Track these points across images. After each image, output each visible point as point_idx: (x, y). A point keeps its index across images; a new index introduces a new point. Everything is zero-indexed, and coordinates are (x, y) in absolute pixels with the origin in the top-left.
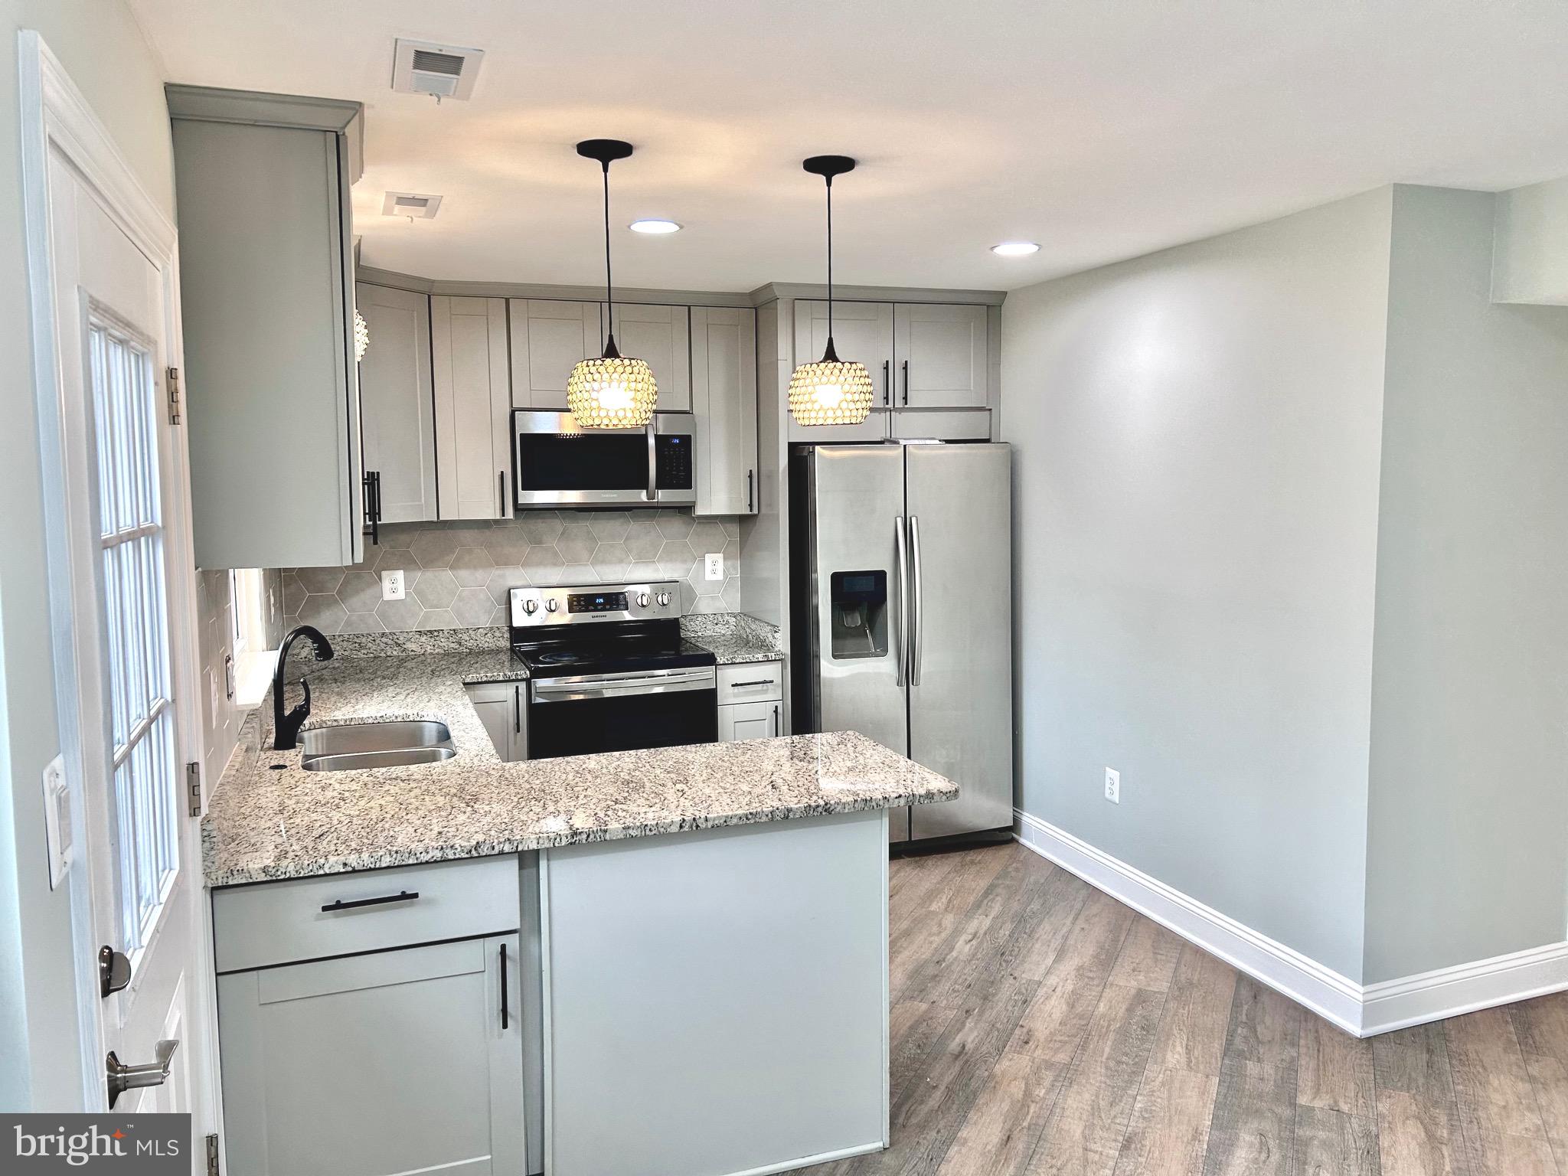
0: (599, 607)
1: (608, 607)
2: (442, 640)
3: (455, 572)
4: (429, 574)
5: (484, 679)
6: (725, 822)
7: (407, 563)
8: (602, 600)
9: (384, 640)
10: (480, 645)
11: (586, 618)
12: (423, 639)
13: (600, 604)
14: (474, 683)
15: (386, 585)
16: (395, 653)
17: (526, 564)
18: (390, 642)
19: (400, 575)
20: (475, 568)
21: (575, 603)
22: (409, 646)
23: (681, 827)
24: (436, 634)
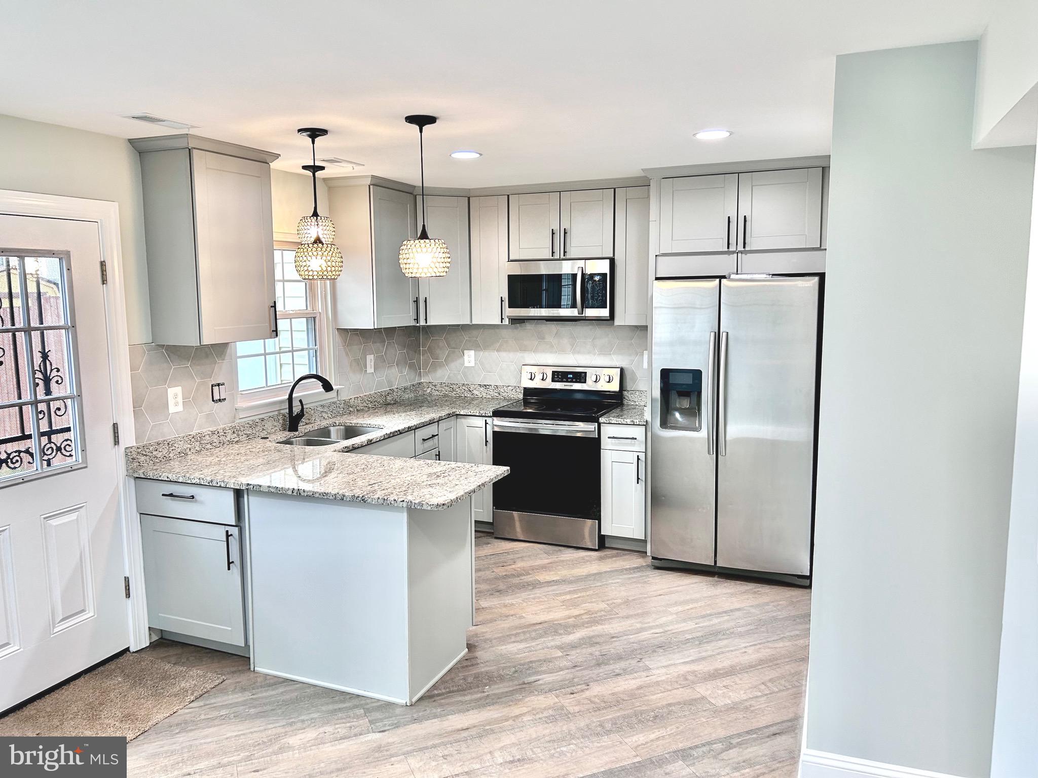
0: (569, 380)
1: (574, 380)
2: (491, 391)
3: (499, 353)
4: (486, 353)
5: (469, 414)
6: (313, 494)
7: (476, 347)
8: (571, 376)
9: (463, 387)
10: (509, 396)
11: (558, 386)
12: (482, 389)
13: (570, 378)
14: (464, 415)
15: (466, 357)
16: (469, 395)
17: (536, 351)
18: (466, 389)
19: (472, 353)
20: (509, 351)
21: (556, 376)
22: (475, 392)
23: (293, 492)
24: (488, 387)
